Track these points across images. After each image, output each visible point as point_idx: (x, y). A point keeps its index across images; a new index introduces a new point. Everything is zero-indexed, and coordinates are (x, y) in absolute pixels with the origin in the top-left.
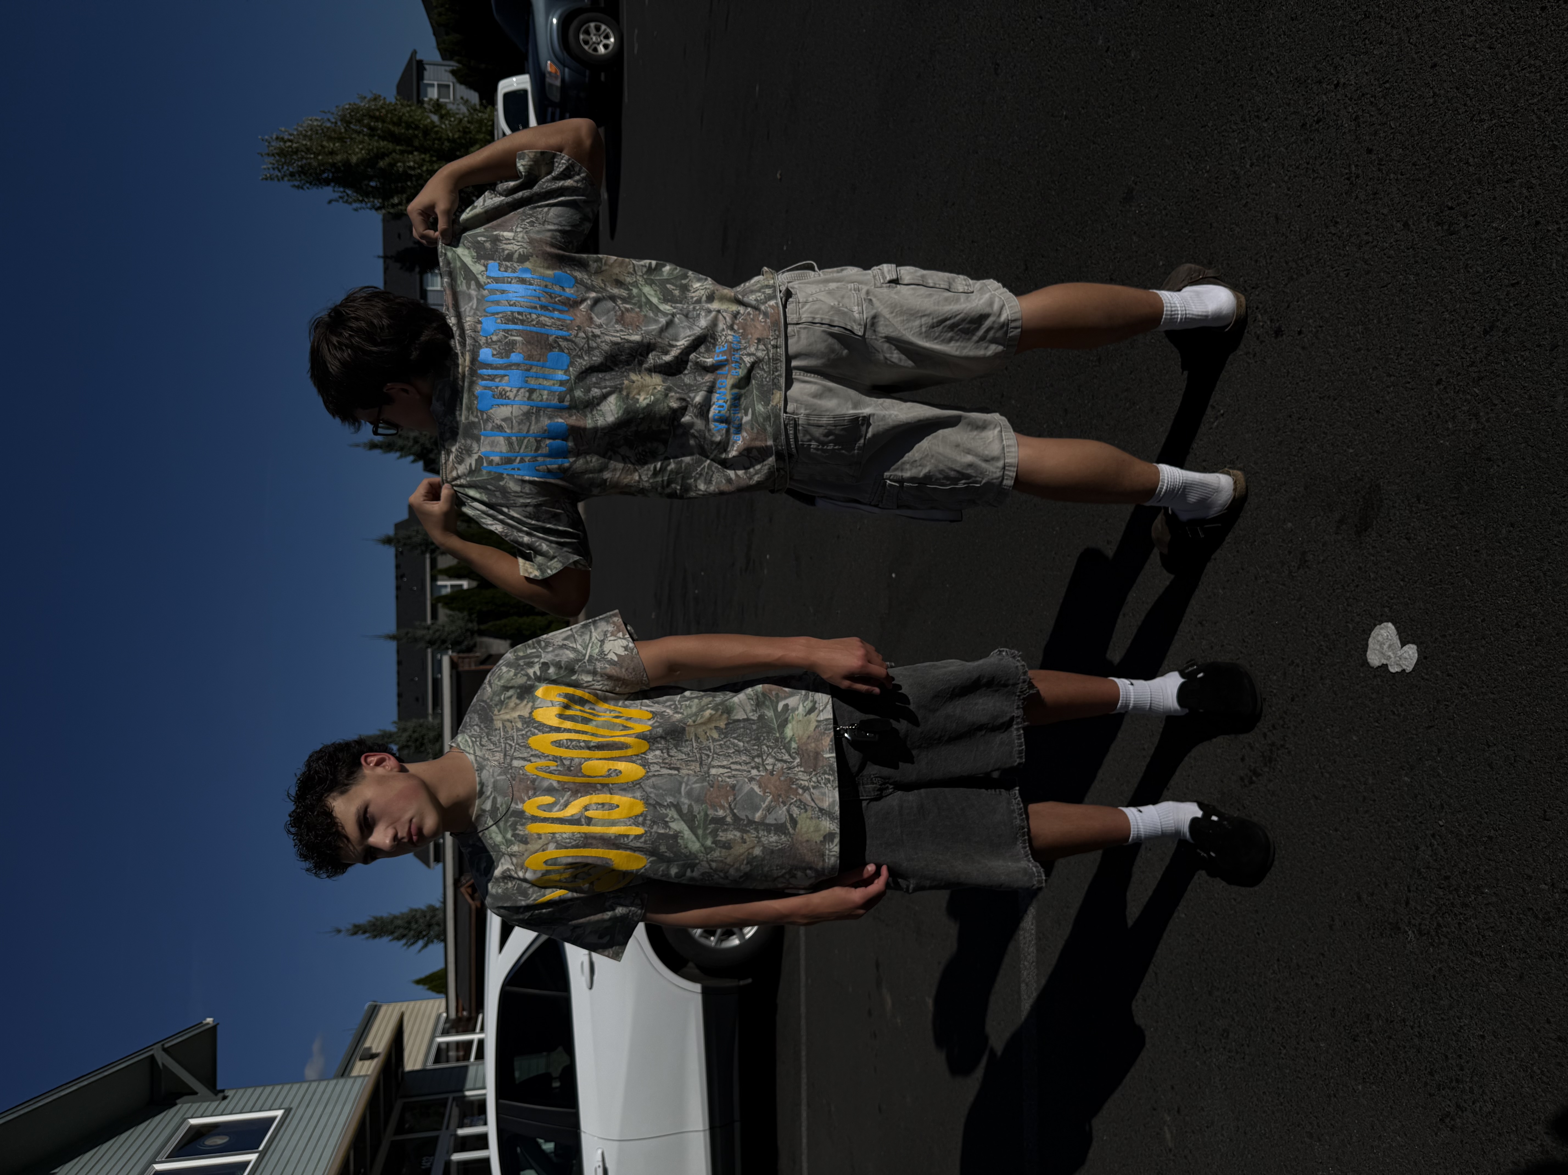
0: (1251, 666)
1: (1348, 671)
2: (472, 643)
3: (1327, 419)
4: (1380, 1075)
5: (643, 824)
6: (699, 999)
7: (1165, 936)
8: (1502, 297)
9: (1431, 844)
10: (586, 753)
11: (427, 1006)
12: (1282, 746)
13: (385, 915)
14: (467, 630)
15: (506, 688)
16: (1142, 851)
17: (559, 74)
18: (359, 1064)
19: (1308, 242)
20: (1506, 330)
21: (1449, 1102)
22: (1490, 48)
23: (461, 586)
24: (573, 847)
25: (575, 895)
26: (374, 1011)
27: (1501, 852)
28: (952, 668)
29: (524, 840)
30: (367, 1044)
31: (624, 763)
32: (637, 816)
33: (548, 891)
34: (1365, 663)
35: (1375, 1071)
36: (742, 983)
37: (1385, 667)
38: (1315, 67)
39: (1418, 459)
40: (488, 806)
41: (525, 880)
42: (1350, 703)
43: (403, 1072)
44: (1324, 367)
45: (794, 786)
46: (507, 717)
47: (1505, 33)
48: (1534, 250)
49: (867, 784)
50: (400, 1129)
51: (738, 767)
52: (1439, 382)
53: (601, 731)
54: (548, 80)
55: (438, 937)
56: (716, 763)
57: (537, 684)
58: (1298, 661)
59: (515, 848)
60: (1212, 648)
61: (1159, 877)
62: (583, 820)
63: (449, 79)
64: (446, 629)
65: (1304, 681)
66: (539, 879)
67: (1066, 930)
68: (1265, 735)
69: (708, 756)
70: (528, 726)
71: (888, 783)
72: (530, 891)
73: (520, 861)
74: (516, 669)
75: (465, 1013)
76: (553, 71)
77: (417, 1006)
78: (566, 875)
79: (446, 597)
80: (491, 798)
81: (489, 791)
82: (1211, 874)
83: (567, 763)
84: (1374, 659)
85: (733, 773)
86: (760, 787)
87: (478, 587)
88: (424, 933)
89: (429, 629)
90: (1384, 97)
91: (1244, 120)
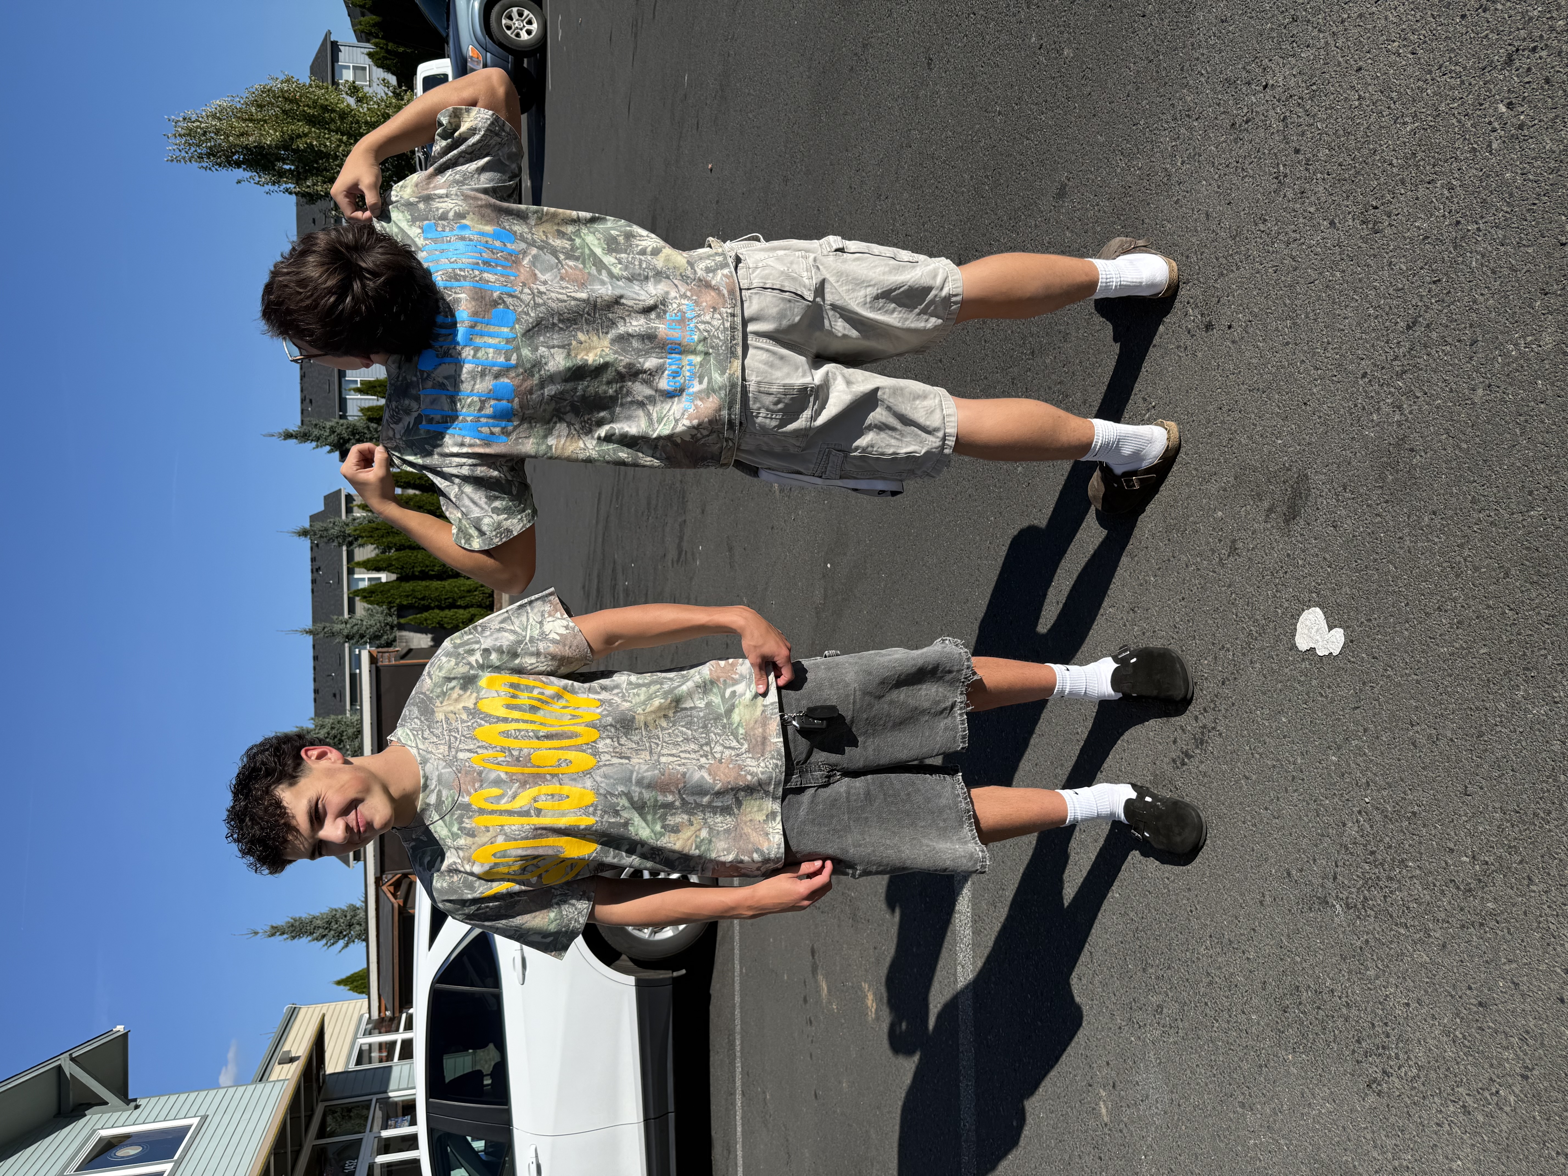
0: (1182, 651)
1: (1277, 655)
2: (391, 637)
3: (1256, 411)
4: (1309, 1045)
5: (594, 814)
6: (633, 991)
7: (1100, 915)
8: (1425, 294)
9: (1357, 821)
10: (536, 743)
11: (348, 1007)
12: (1213, 728)
13: (304, 915)
14: (387, 624)
15: (449, 679)
16: (1076, 833)
17: (480, 59)
18: (277, 1068)
19: (1238, 239)
20: (1428, 326)
21: (1375, 1069)
22: (1413, 54)
23: (379, 579)
24: (523, 839)
25: (523, 888)
26: (293, 1013)
27: (1424, 826)
28: (896, 656)
29: (471, 834)
30: (286, 1048)
31: (574, 752)
32: (587, 807)
33: (495, 884)
34: (1294, 647)
35: (1305, 1041)
36: (675, 974)
37: (1313, 649)
38: (1244, 68)
39: (1345, 450)
40: (432, 799)
41: (472, 874)
42: (1279, 686)
43: (324, 1075)
44: (1254, 361)
45: (743, 773)
46: (451, 708)
47: (1427, 39)
48: (1455, 248)
49: (815, 771)
50: (322, 1133)
51: (688, 755)
52: (1364, 375)
53: (550, 721)
54: (469, 64)
55: (359, 936)
56: (665, 751)
57: (481, 673)
58: (1228, 646)
59: (462, 842)
60: (1144, 633)
61: (1093, 858)
62: (532, 812)
63: (366, 62)
64: (365, 623)
65: (1235, 665)
66: (487, 873)
67: (1003, 912)
68: (1196, 718)
69: (657, 745)
70: (473, 718)
71: (835, 770)
72: (477, 884)
73: (466, 854)
74: (457, 658)
75: (388, 1013)
76: (475, 56)
77: (339, 1007)
78: (516, 867)
79: (364, 590)
80: (436, 791)
81: (433, 784)
82: (1145, 854)
83: (515, 753)
84: (1302, 643)
85: (683, 761)
86: (710, 775)
87: (398, 579)
88: (345, 933)
89: (346, 623)
90: (1311, 99)
91: (1175, 119)
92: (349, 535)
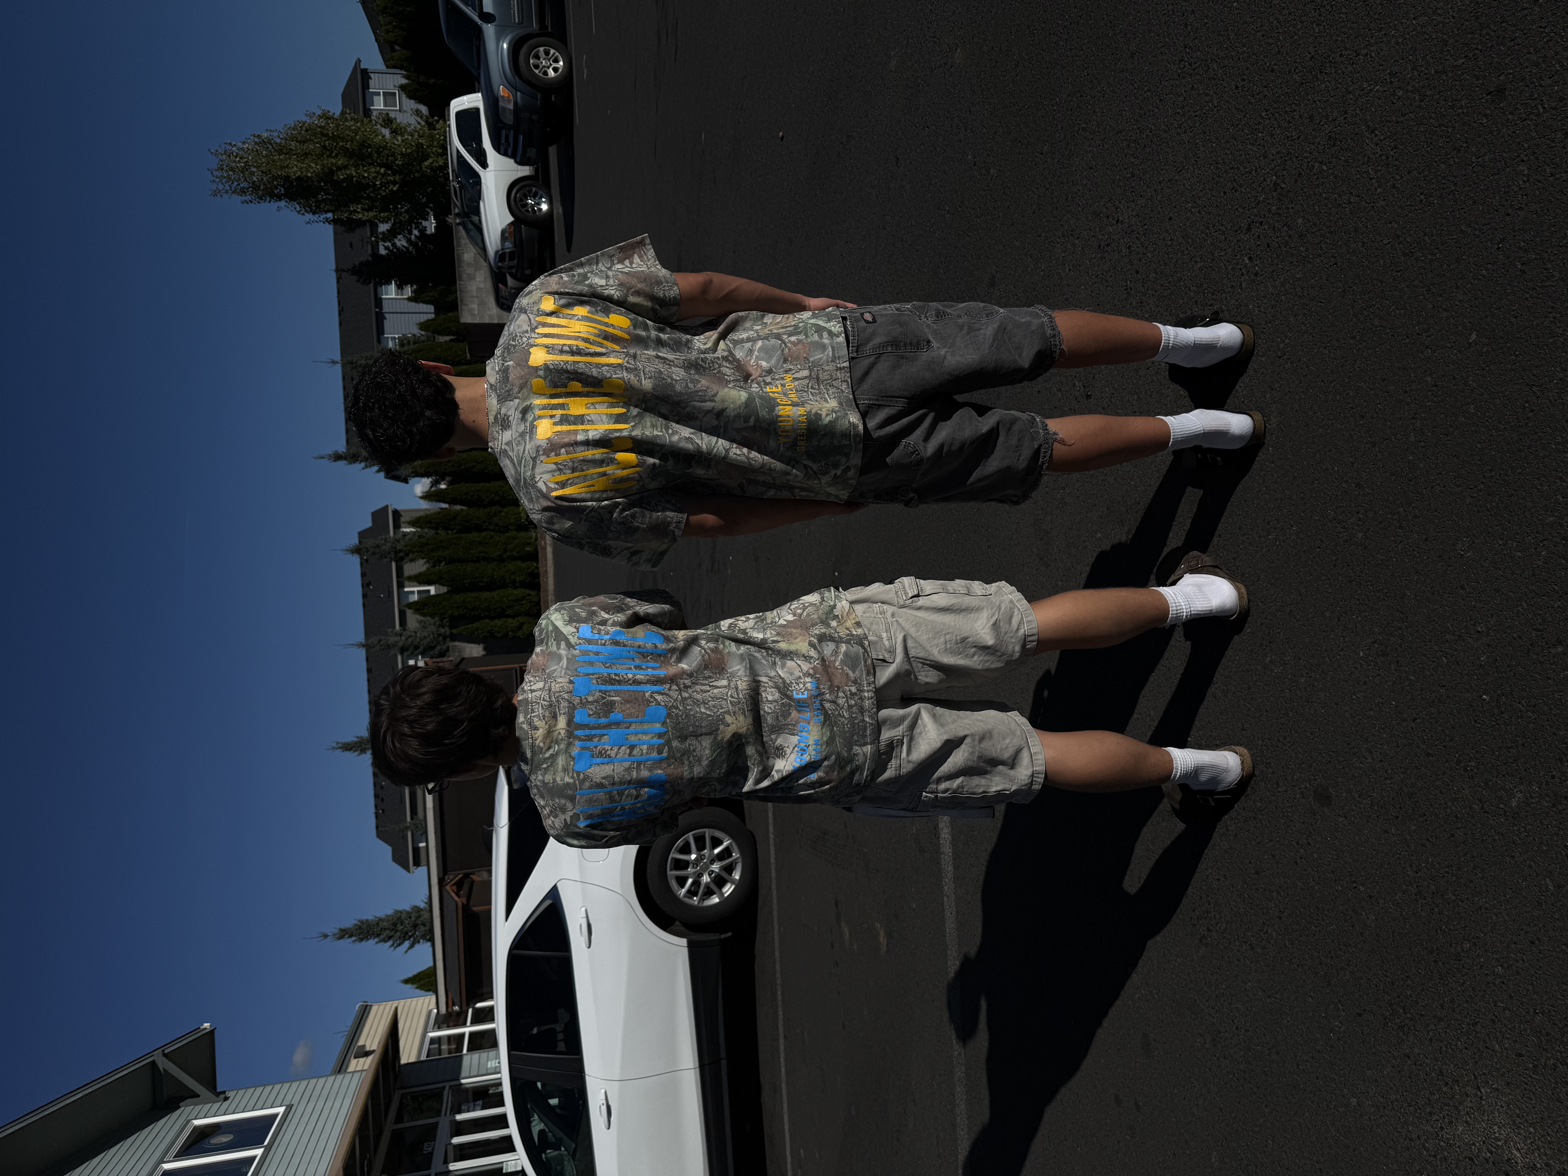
2: (444, 648)
6: (685, 951)
11: (417, 1003)
13: (370, 918)
14: (440, 635)
17: (511, 98)
18: (354, 1061)
22: (1199, 213)
23: (429, 591)
26: (365, 1011)
30: (361, 1042)
36: (722, 936)
38: (1104, 205)
43: (400, 1064)
50: (399, 1119)
54: (501, 104)
55: (423, 937)
63: (397, 91)
64: (418, 635)
75: (456, 1008)
76: (506, 95)
77: (408, 1004)
79: (415, 602)
87: (449, 592)
88: (410, 934)
89: (401, 635)
90: (1145, 235)
91: (1063, 236)
92: (401, 551)
